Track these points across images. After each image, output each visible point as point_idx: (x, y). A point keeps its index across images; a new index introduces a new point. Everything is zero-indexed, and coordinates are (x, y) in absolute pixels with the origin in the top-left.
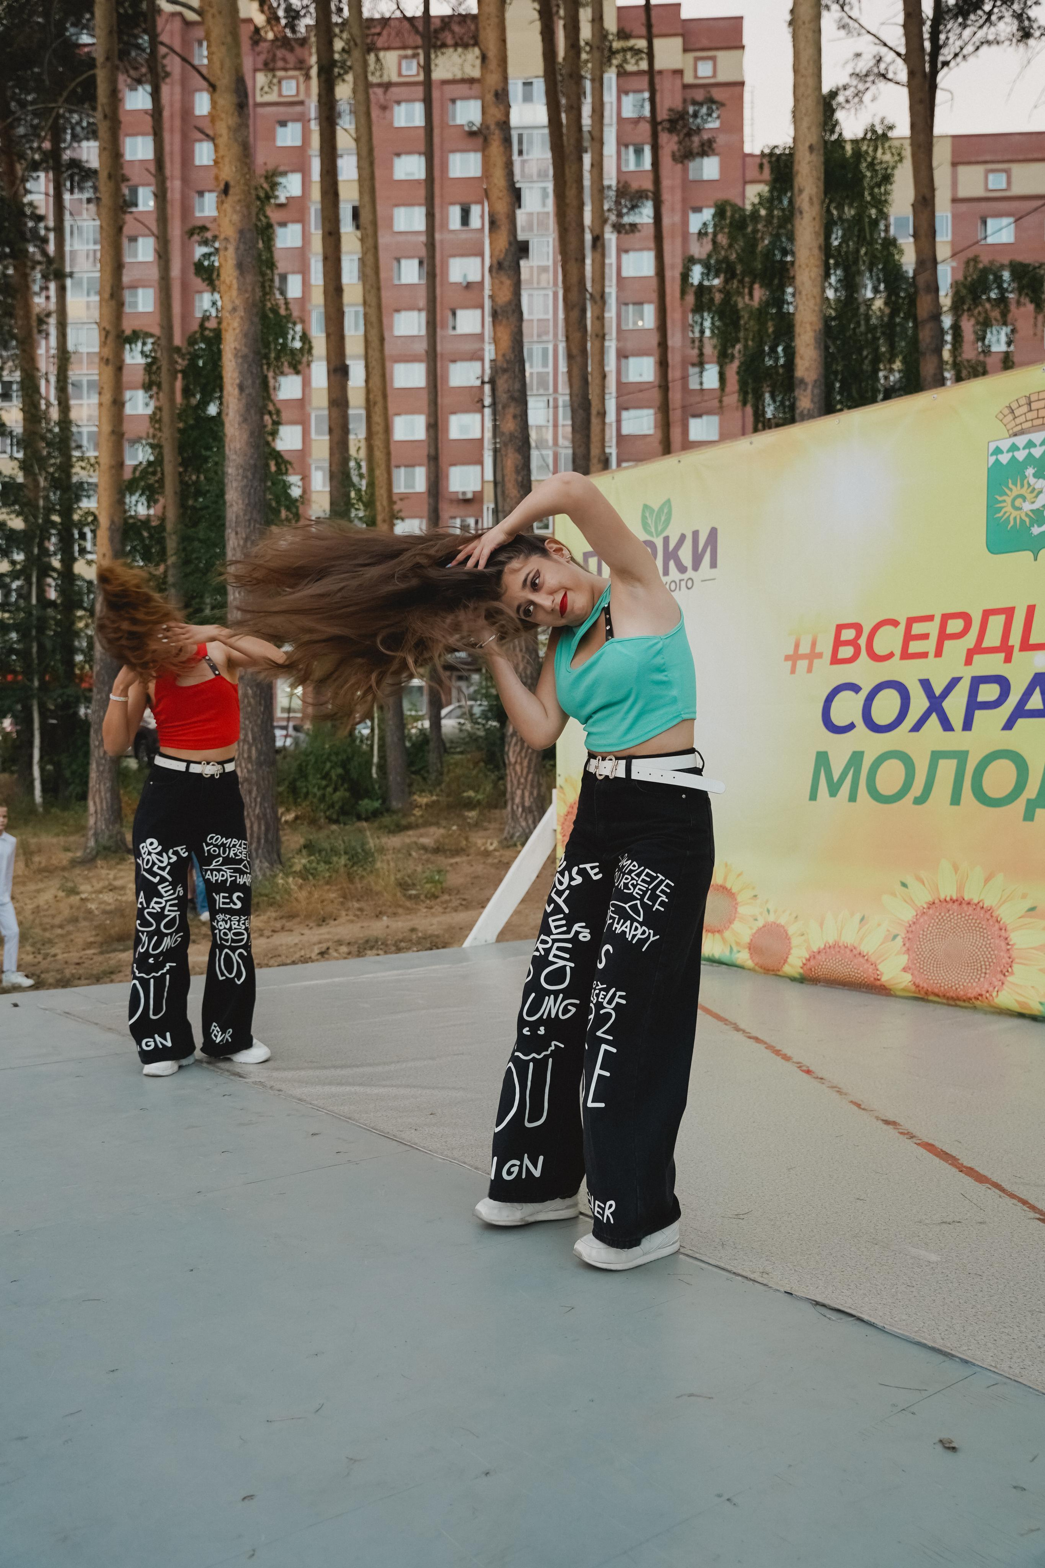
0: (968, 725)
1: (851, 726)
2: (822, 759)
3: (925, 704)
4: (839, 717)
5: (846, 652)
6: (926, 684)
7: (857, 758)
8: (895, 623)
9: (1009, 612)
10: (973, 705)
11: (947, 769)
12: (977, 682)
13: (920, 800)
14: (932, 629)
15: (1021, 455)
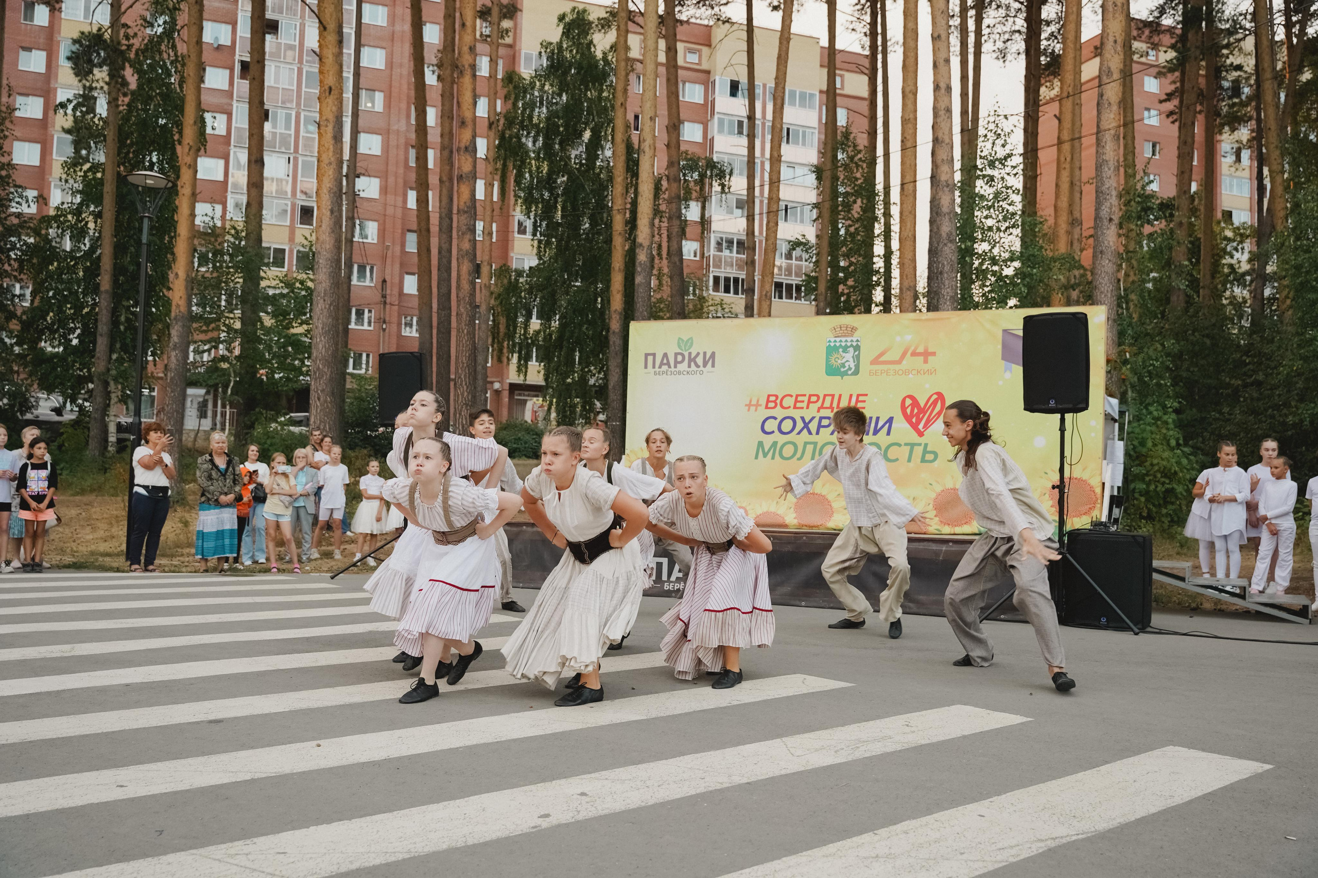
0: (818, 433)
1: (773, 432)
2: (760, 444)
3: (802, 425)
4: (767, 429)
5: (771, 405)
6: (803, 418)
7: (775, 444)
8: (791, 396)
9: (833, 396)
10: (820, 426)
11: (810, 448)
12: (821, 418)
13: (799, 459)
14: (806, 399)
15: (838, 344)
